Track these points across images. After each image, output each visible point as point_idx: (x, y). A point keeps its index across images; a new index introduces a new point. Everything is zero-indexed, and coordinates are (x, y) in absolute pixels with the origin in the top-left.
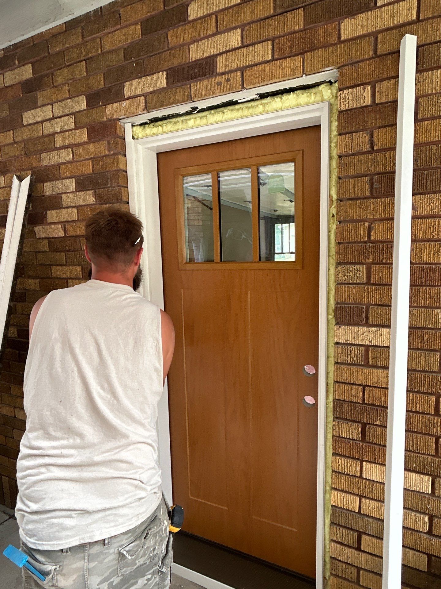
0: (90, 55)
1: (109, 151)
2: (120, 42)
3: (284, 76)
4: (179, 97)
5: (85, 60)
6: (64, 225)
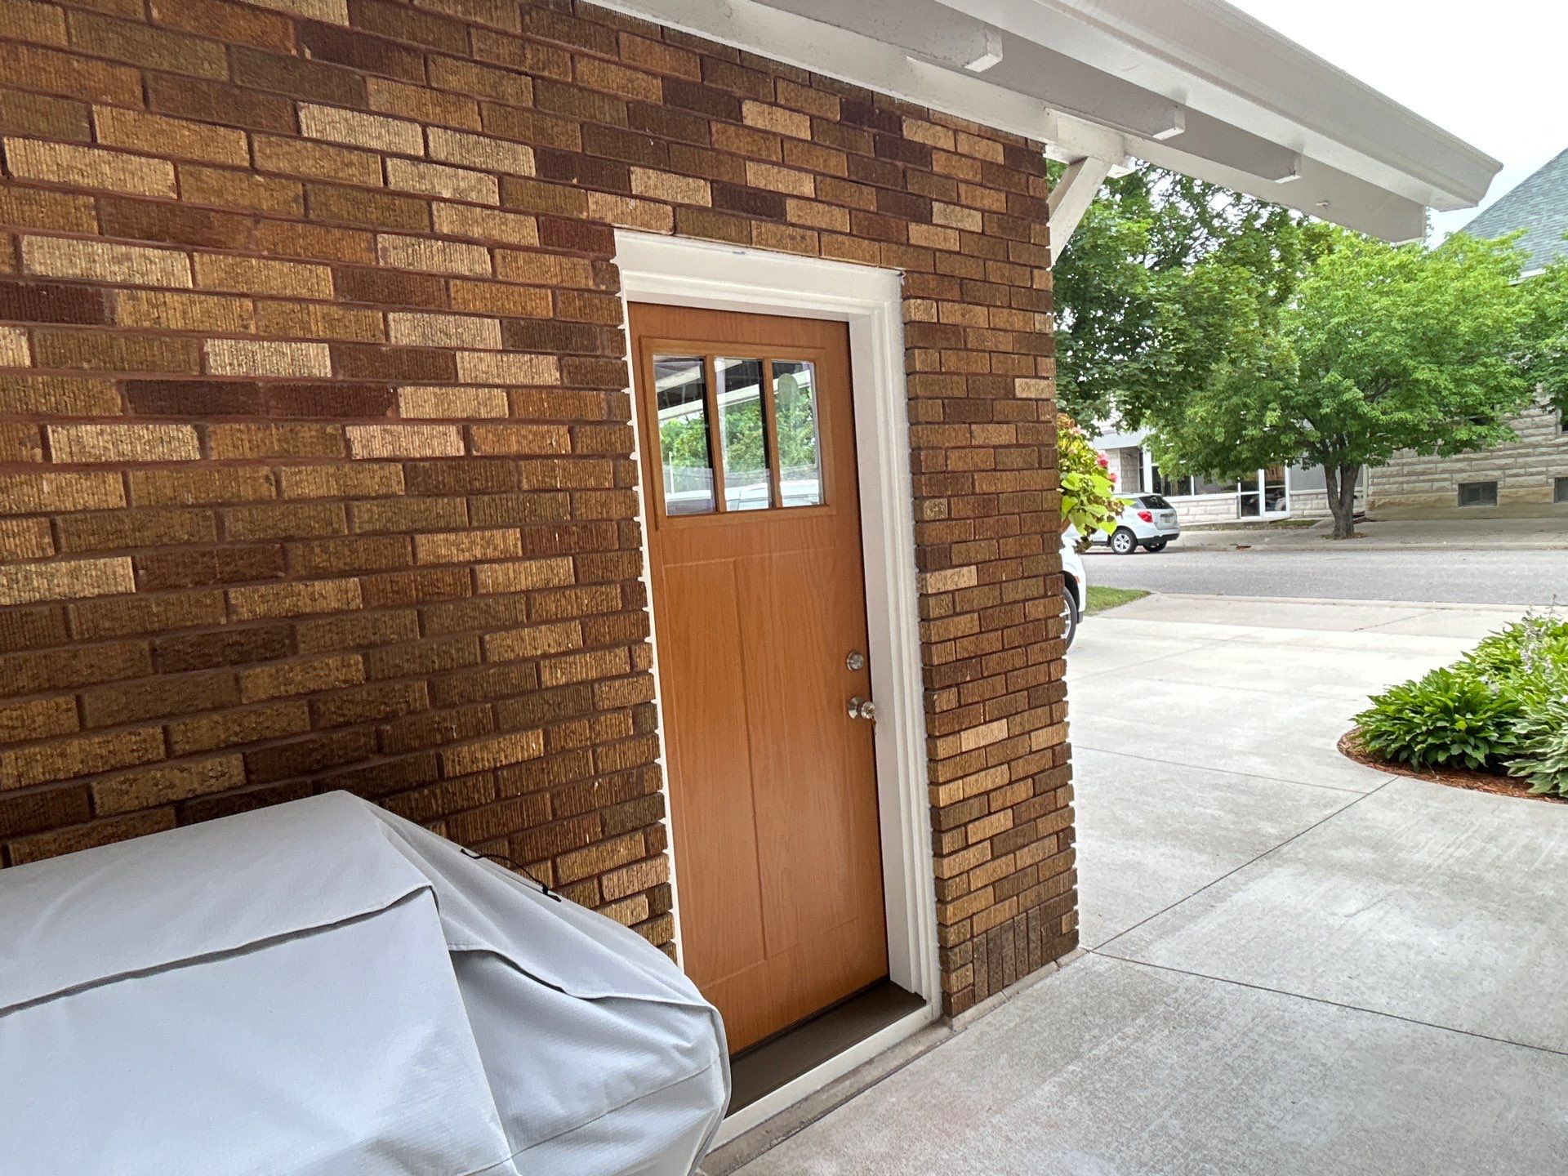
1: (597, 282)
2: (620, 88)
4: (732, 232)
6: (466, 427)
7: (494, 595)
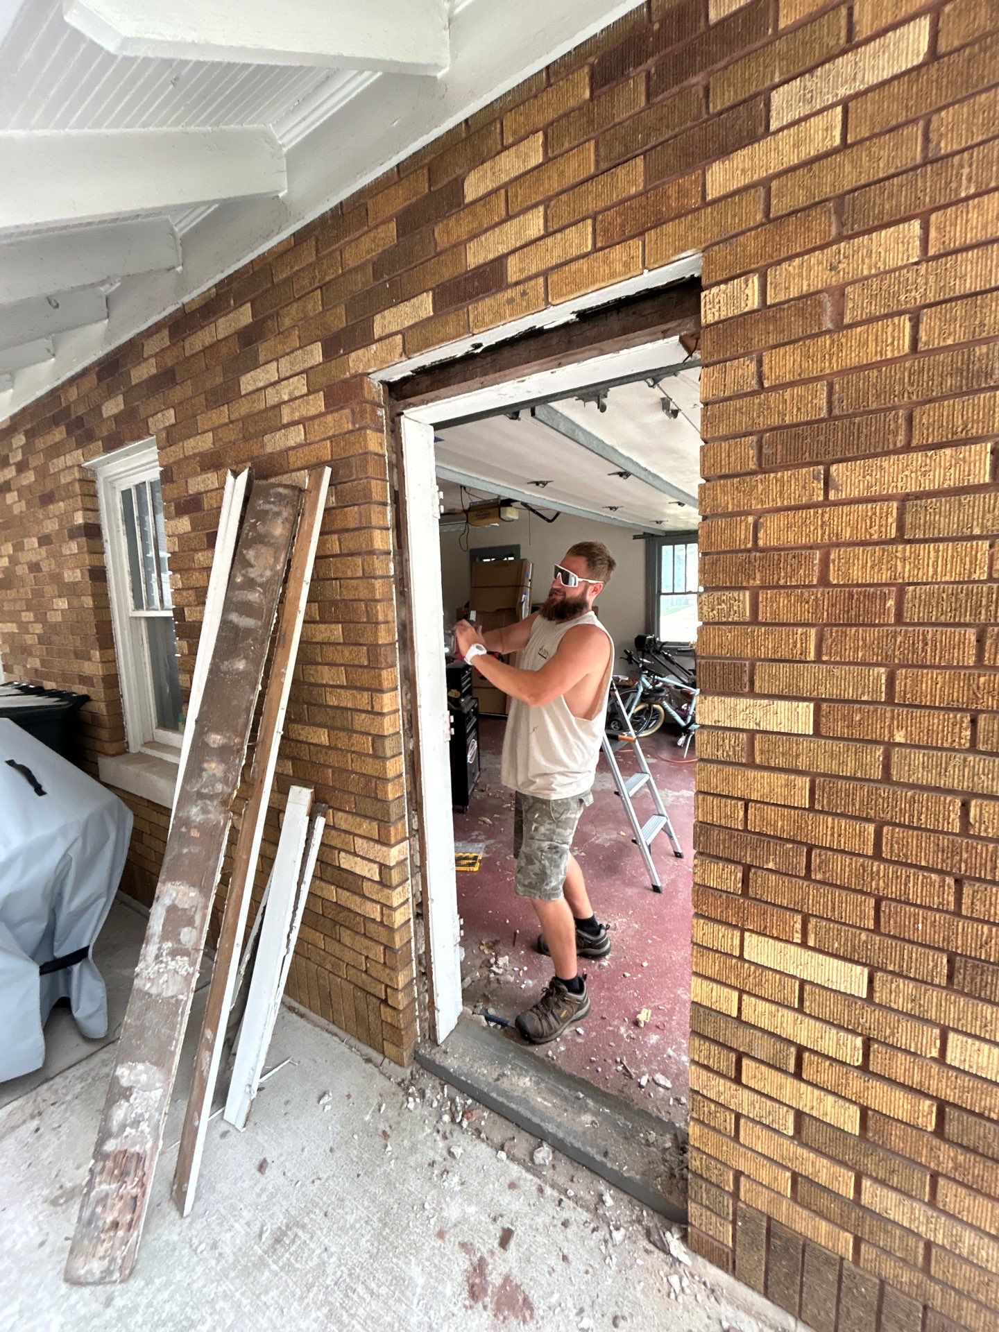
0: (327, 279)
1: (354, 423)
2: (368, 252)
3: (613, 275)
4: (451, 329)
5: (321, 288)
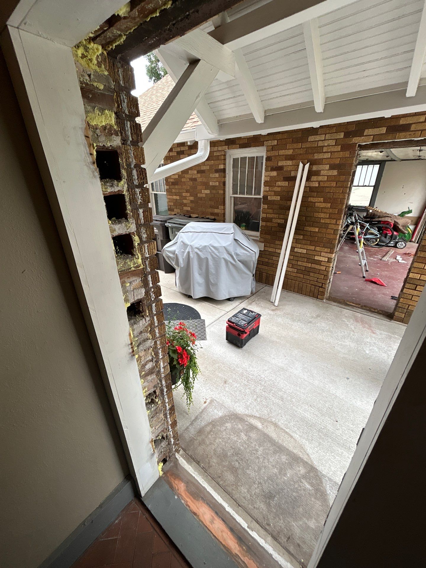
4: (389, 136)
6: (319, 182)
7: (317, 207)
